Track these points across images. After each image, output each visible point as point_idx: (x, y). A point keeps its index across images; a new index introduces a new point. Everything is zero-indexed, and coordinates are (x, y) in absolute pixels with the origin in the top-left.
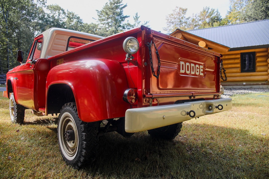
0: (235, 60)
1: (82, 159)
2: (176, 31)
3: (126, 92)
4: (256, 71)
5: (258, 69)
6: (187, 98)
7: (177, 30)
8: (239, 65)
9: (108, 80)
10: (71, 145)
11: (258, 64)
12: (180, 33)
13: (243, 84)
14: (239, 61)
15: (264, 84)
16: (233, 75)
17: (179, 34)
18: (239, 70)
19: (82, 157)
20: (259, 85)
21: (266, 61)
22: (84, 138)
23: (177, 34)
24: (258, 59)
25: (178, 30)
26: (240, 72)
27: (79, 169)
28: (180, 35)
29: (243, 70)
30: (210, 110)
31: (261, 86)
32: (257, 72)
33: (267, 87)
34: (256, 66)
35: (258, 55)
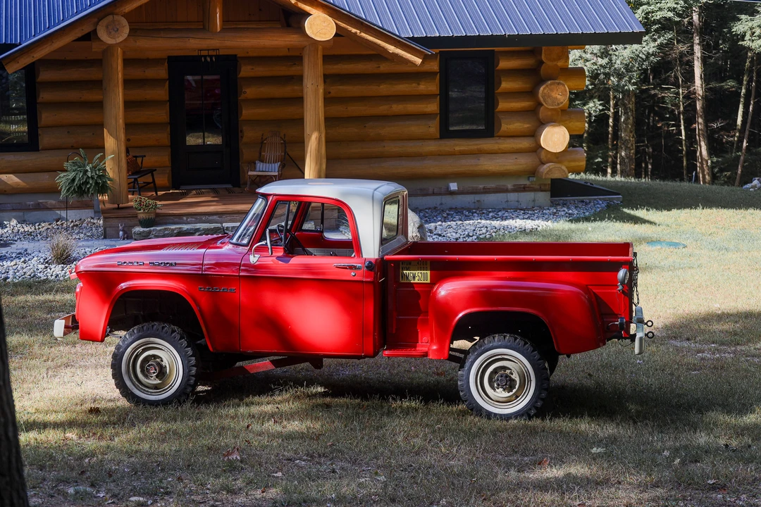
0: (419, 85)
4: (495, 135)
5: (508, 126)
8: (433, 107)
11: (503, 105)
13: (448, 187)
15: (524, 189)
16: (412, 147)
18: (433, 127)
20: (506, 191)
21: (532, 93)
24: (506, 85)
26: (439, 137)
29: (446, 133)
31: (513, 197)
32: (500, 137)
33: (534, 201)
34: (497, 110)
35: (504, 64)
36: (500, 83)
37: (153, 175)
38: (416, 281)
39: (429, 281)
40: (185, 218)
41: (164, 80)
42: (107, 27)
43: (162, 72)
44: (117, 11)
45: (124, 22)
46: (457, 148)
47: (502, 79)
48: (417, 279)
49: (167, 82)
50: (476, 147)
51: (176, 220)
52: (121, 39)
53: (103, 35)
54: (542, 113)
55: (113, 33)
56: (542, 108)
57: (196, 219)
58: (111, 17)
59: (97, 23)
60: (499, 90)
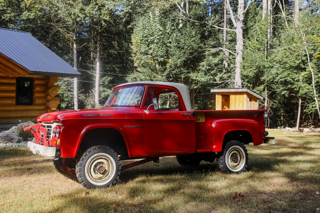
0: (10, 87)
4: (33, 105)
5: (37, 102)
8: (14, 95)
11: (36, 95)
13: (18, 121)
14: (14, 88)
18: (14, 102)
24: (37, 89)
26: (15, 104)
29: (18, 103)
32: (35, 105)
34: (34, 97)
35: (36, 82)
36: (35, 89)
38: (200, 121)
39: (204, 121)
46: (21, 108)
47: (36, 87)
48: (200, 120)
50: (26, 108)
54: (49, 98)
56: (49, 96)
60: (35, 91)
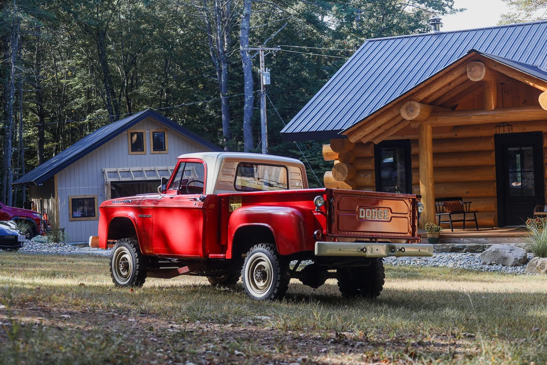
1: (275, 291)
2: (469, 56)
3: (315, 233)
6: (369, 240)
7: (469, 52)
9: (301, 223)
10: (261, 284)
12: (482, 64)
17: (478, 65)
19: (276, 289)
22: (279, 272)
23: (473, 66)
25: (474, 53)
27: (274, 300)
28: (482, 70)
30: (393, 252)
37: (464, 215)
40: (462, 239)
41: (490, 151)
42: (406, 109)
43: (490, 145)
44: (414, 98)
45: (417, 105)
49: (494, 153)
51: (456, 240)
52: (414, 117)
53: (404, 115)
55: (410, 112)
57: (470, 240)
58: (409, 102)
59: (400, 108)
